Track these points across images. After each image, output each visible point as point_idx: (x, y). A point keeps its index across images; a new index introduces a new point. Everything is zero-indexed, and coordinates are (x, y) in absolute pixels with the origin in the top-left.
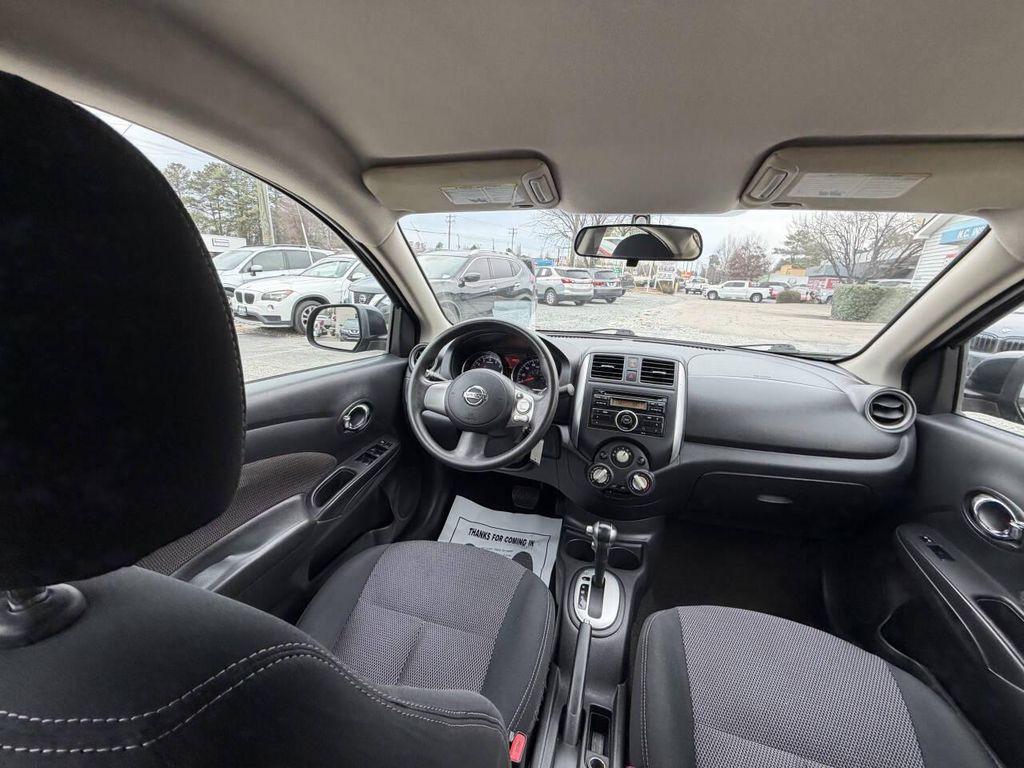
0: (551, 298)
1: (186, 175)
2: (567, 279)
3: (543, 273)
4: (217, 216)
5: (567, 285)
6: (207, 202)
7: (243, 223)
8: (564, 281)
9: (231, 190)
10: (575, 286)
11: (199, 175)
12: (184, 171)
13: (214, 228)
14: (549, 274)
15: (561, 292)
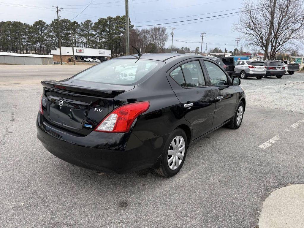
0: (243, 75)
1: (92, 24)
2: (251, 66)
3: (241, 63)
4: (101, 41)
5: (251, 69)
6: (98, 35)
7: (110, 43)
8: (250, 67)
9: (107, 29)
10: (256, 69)
11: (96, 24)
12: (91, 23)
13: (99, 46)
14: (243, 64)
15: (248, 73)
